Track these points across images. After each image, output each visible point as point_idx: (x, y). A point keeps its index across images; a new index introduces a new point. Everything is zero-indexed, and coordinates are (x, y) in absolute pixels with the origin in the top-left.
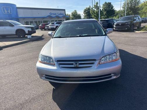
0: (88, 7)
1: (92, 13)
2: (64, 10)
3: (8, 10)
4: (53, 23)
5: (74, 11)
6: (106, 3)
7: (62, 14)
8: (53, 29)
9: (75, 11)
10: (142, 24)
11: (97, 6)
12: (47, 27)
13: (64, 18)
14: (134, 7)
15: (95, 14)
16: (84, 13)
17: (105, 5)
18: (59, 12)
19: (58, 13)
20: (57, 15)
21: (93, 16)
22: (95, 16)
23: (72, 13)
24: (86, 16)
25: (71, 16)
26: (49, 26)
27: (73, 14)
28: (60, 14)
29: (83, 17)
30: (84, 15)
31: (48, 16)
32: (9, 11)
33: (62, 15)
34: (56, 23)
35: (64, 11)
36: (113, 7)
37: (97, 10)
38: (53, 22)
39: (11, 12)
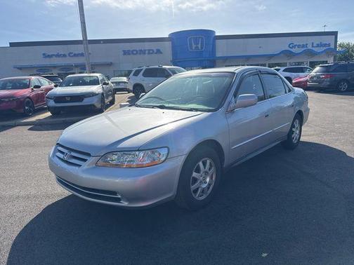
2: (335, 34)
3: (198, 44)
19: (313, 44)
31: (282, 52)
32: (199, 46)
33: (325, 48)
34: (284, 71)
35: (333, 37)
38: (277, 68)
39: (202, 48)
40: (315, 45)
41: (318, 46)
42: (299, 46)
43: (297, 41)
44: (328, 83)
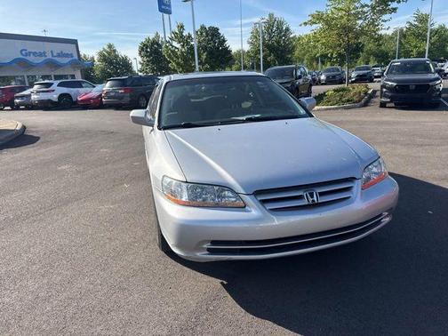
0: (152, 36)
1: (169, 56)
2: (75, 42)
4: (49, 85)
5: (106, 47)
6: (203, 27)
7: (67, 55)
8: (50, 105)
9: (110, 46)
10: (314, 88)
11: (182, 36)
12: (22, 97)
13: (74, 68)
14: (278, 42)
15: (177, 58)
16: (140, 54)
17: (201, 34)
18: (58, 48)
19: (52, 52)
20: (49, 56)
21: (172, 65)
22: (178, 64)
23: (101, 54)
24: (147, 65)
25: (97, 63)
26: (30, 95)
27: (103, 58)
28: (61, 55)
29: (140, 66)
30: (139, 59)
31: (15, 61)
33: (70, 59)
34: (59, 85)
35: (74, 46)
36: (224, 41)
37: (183, 46)
38: (46, 81)
40: (55, 54)
41: (59, 55)
42: (34, 54)
43: (31, 47)
44: (129, 99)
